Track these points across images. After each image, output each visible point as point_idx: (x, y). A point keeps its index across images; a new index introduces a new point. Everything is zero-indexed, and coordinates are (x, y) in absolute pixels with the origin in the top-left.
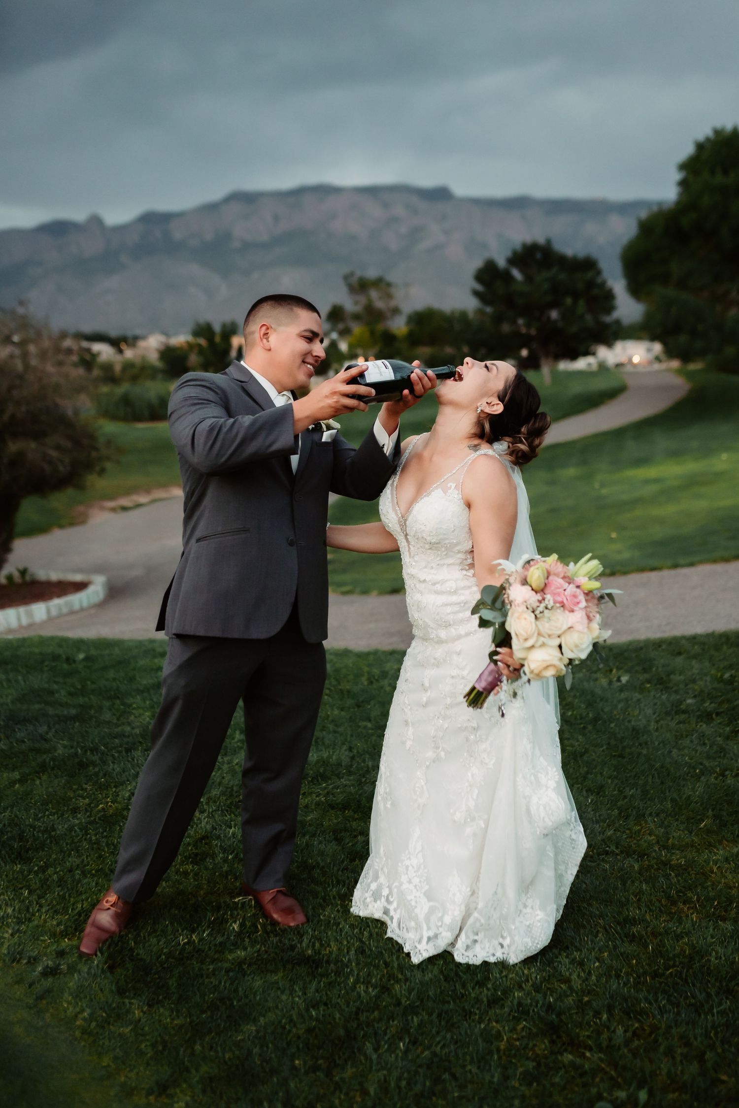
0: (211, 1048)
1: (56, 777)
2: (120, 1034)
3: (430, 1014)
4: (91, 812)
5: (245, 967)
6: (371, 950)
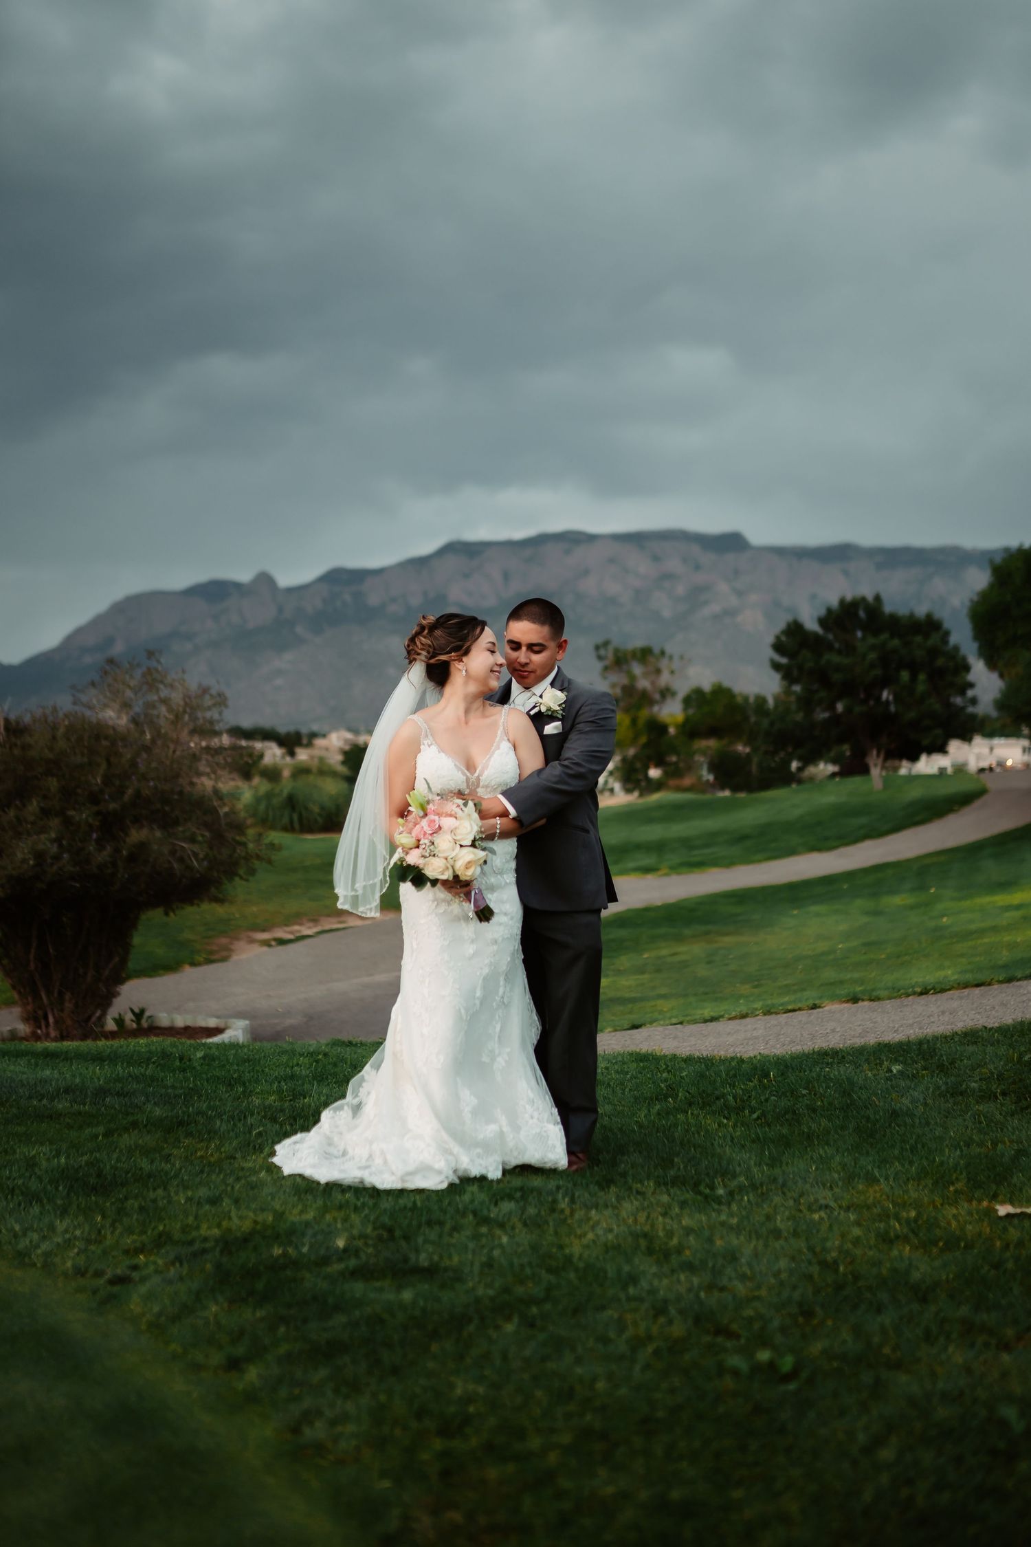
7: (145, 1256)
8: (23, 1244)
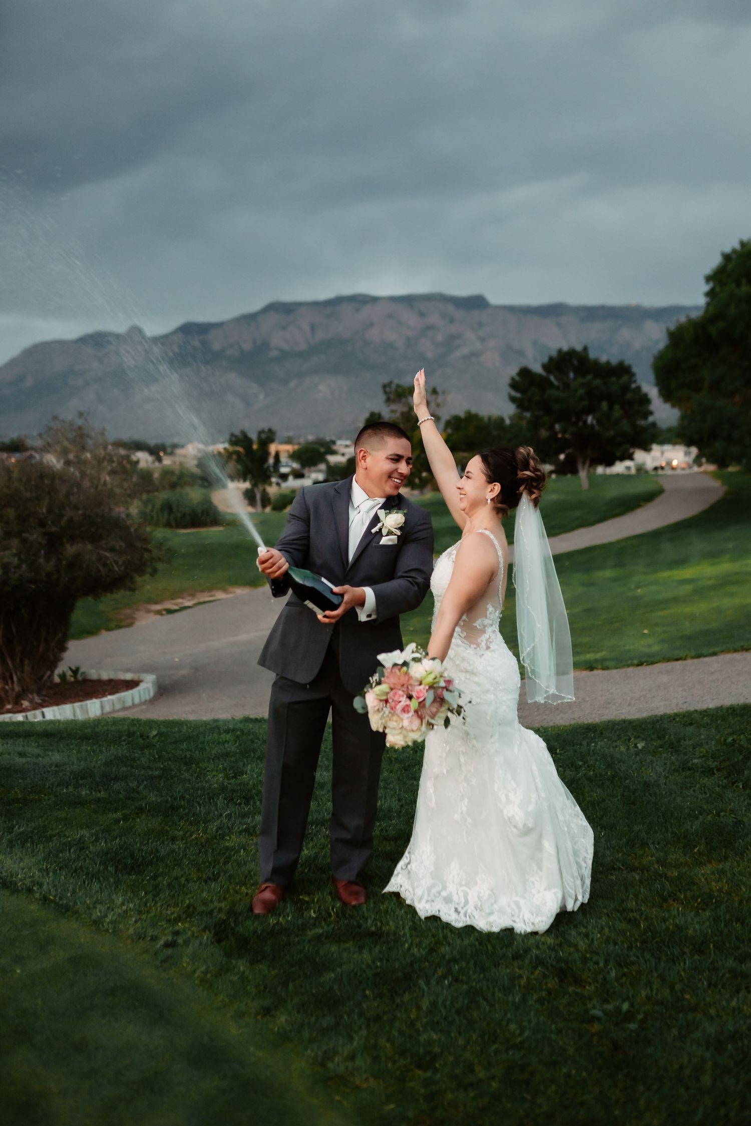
0: (301, 986)
1: (153, 816)
2: (230, 981)
3: (468, 963)
4: (186, 840)
5: (323, 939)
6: (422, 928)
7: (182, 924)
8: (96, 914)
